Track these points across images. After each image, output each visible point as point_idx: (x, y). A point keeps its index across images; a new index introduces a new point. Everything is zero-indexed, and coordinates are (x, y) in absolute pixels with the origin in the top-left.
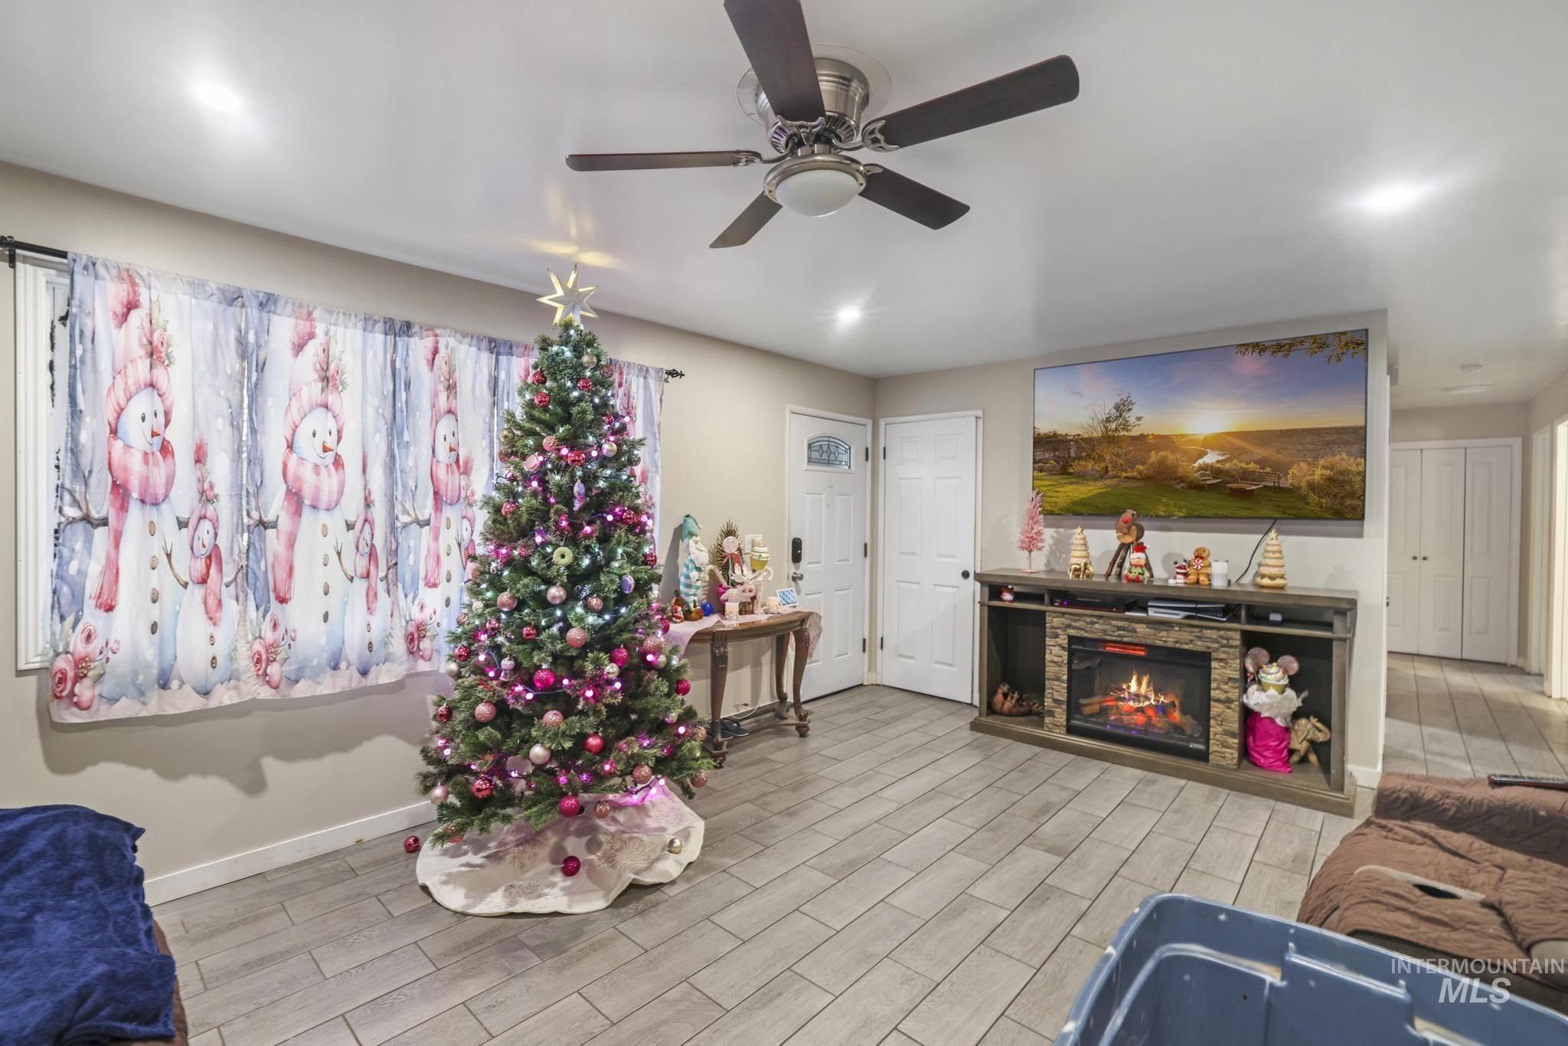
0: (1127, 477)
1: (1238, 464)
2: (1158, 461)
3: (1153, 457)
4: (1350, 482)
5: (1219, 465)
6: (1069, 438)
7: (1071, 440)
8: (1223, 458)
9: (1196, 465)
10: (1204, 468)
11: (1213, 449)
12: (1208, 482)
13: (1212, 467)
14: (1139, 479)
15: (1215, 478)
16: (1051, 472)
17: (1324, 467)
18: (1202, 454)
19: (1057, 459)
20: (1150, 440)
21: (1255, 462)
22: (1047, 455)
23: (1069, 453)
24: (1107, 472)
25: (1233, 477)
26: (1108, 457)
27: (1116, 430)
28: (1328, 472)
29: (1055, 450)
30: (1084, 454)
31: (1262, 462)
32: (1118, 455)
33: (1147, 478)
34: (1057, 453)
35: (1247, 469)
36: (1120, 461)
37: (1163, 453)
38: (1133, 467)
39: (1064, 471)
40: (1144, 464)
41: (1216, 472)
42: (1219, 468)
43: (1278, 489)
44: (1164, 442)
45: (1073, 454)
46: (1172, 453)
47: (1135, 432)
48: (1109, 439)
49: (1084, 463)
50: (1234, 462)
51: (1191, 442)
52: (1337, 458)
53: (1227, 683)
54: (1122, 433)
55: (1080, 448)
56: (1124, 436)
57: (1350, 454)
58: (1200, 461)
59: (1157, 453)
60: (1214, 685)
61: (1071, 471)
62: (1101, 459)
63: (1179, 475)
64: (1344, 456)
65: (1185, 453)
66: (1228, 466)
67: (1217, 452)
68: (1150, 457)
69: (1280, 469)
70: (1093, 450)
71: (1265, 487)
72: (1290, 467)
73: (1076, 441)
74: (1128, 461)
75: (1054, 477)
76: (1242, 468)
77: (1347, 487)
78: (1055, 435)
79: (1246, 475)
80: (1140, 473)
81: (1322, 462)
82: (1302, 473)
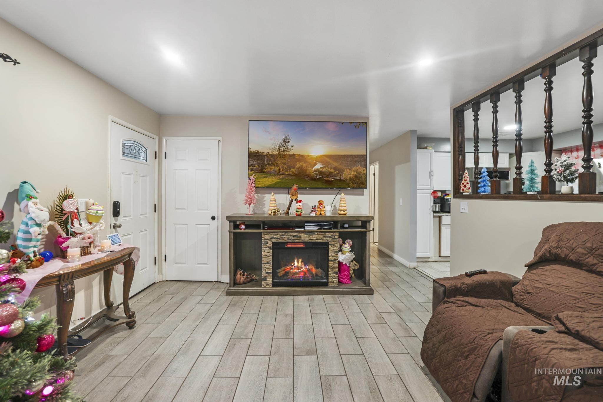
0: (287, 174)
1: (327, 169)
2: (300, 166)
3: (298, 165)
4: (361, 178)
5: (321, 170)
6: (264, 154)
7: (265, 155)
8: (323, 166)
9: (313, 169)
10: (316, 170)
11: (319, 162)
12: (318, 177)
13: (319, 170)
14: (292, 175)
15: (320, 175)
16: (256, 171)
17: (354, 171)
18: (315, 164)
19: (259, 165)
20: (297, 157)
21: (334, 169)
22: (254, 163)
23: (264, 162)
24: (280, 172)
25: (326, 175)
26: (280, 165)
27: (284, 151)
28: (355, 173)
29: (258, 160)
30: (271, 162)
31: (335, 169)
32: (284, 164)
33: (295, 175)
34: (259, 162)
35: (330, 171)
36: (285, 167)
37: (301, 163)
38: (290, 170)
39: (262, 171)
40: (294, 168)
41: (320, 172)
42: (321, 171)
43: (340, 180)
44: (302, 158)
45: (266, 162)
46: (305, 164)
47: (291, 153)
48: (281, 156)
49: (270, 167)
50: (327, 168)
51: (312, 158)
52: (358, 167)
53: (334, 253)
54: (286, 153)
55: (269, 160)
56: (286, 154)
57: (361, 166)
58: (315, 168)
59: (299, 163)
60: (330, 255)
61: (265, 171)
62: (277, 165)
63: (307, 173)
64: (360, 166)
65: (309, 163)
66: (324, 170)
67: (320, 164)
68: (297, 165)
69: (341, 172)
70: (274, 161)
71: (336, 179)
72: (344, 171)
73: (267, 156)
74: (288, 167)
75: (257, 174)
76: (329, 171)
77: (361, 180)
78: (258, 152)
79: (330, 174)
80: (293, 172)
81: (353, 169)
82: (348, 174)
